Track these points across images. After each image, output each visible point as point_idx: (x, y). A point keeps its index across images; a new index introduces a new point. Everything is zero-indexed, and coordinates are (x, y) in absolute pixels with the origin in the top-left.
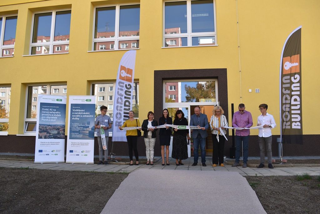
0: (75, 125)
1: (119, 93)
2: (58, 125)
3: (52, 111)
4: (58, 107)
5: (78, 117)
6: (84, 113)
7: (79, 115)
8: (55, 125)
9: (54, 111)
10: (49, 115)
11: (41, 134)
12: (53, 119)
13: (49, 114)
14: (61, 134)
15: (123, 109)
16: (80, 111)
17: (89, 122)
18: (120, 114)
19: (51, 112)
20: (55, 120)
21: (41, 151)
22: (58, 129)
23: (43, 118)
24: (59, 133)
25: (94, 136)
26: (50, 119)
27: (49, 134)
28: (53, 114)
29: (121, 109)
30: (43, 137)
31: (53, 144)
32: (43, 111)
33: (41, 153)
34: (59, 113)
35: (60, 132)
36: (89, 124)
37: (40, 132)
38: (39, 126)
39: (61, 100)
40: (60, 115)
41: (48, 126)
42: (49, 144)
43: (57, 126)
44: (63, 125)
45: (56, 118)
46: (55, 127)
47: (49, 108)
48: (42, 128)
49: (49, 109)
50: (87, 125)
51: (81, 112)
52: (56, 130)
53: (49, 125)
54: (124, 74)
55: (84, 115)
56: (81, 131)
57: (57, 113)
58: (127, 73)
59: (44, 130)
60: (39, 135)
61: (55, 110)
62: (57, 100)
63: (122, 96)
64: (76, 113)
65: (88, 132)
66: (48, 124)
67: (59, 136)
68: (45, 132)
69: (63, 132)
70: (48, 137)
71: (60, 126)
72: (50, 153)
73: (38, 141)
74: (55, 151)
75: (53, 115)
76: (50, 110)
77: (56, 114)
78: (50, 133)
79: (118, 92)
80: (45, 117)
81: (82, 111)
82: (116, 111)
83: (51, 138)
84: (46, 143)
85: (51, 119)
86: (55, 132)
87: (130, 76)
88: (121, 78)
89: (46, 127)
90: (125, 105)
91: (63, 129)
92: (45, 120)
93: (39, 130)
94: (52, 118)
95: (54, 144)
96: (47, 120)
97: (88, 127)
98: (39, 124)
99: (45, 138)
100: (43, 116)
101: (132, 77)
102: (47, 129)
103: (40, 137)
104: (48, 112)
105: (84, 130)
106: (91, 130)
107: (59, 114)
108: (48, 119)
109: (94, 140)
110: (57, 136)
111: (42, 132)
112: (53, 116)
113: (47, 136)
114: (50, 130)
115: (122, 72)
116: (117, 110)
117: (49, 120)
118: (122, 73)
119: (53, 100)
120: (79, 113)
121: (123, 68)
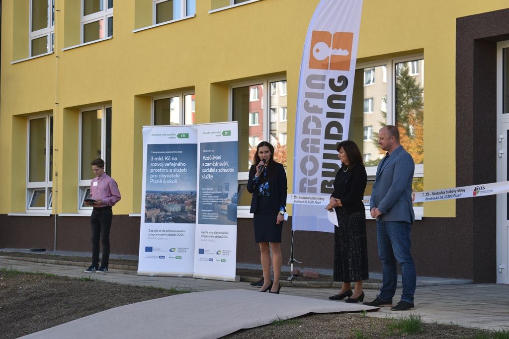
0: (206, 191)
1: (311, 106)
2: (181, 193)
3: (168, 162)
4: (181, 152)
5: (211, 174)
6: (221, 164)
7: (213, 167)
8: (175, 193)
9: (173, 162)
10: (164, 170)
11: (150, 213)
12: (172, 179)
13: (165, 167)
14: (187, 213)
15: (321, 146)
16: (214, 158)
17: (228, 184)
18: (314, 160)
19: (168, 165)
20: (175, 182)
21: (149, 249)
22: (182, 201)
23: (153, 178)
24: (183, 211)
25: (236, 216)
26: (167, 179)
27: (164, 213)
28: (171, 167)
29: (317, 146)
30: (153, 219)
31: (172, 235)
32: (153, 162)
33: (149, 253)
34: (183, 165)
35: (187, 207)
36: (228, 188)
37: (147, 208)
38: (146, 196)
39: (187, 136)
40: (185, 170)
41: (163, 195)
42: (166, 235)
43: (181, 195)
44: (192, 193)
45: (178, 176)
46: (176, 198)
47: (164, 155)
48: (150, 200)
49: (164, 158)
50: (225, 192)
51: (215, 161)
52: (179, 203)
53: (165, 193)
54: (325, 52)
55: (220, 167)
56: (215, 205)
57: (179, 165)
58: (336, 47)
59: (154, 204)
60: (146, 214)
61: (176, 159)
62: (179, 136)
63: (320, 111)
64: (209, 165)
65: (226, 207)
66: (162, 190)
67: (183, 217)
68: (157, 208)
69: (191, 207)
70: (163, 219)
71: (186, 193)
72: (167, 254)
73: (144, 227)
74: (177, 250)
75: (171, 170)
76: (166, 158)
77: (178, 167)
78: (166, 211)
79: (307, 104)
80: (156, 176)
81: (217, 158)
82: (301, 154)
83: (168, 221)
84: (159, 233)
85: (169, 179)
86: (177, 208)
87: (345, 53)
88: (314, 63)
89: (158, 198)
90: (328, 136)
91: (191, 200)
92: (156, 182)
93: (146, 204)
94: (170, 176)
95: (175, 235)
96: (161, 182)
97: (226, 196)
98: (147, 192)
99: (158, 221)
100: (154, 173)
101: (350, 55)
102: (161, 202)
103: (148, 220)
104: (162, 165)
105: (221, 203)
106: (230, 202)
107: (183, 167)
108: (163, 179)
109: (236, 226)
110: (179, 217)
111: (152, 208)
112: (171, 173)
113: (160, 217)
114: (167, 204)
115: (316, 47)
116: (305, 149)
117: (165, 182)
118: (318, 51)
119: (171, 136)
120: (213, 164)
121: (319, 37)
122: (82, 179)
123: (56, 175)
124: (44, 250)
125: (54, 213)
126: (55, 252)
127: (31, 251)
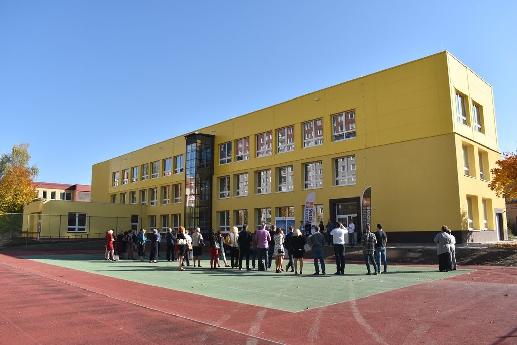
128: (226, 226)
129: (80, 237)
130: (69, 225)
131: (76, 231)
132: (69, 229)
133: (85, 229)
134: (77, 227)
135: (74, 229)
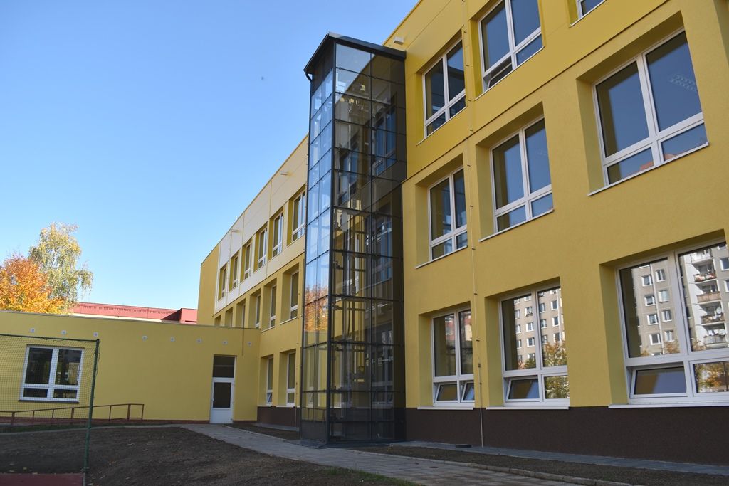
122: (506, 370)
123: (479, 366)
124: (469, 446)
125: (479, 406)
126: (481, 450)
127: (457, 447)
128: (458, 377)
129: (48, 415)
130: (28, 381)
131: (50, 396)
132: (28, 392)
133: (75, 392)
134: (51, 386)
135: (43, 393)
